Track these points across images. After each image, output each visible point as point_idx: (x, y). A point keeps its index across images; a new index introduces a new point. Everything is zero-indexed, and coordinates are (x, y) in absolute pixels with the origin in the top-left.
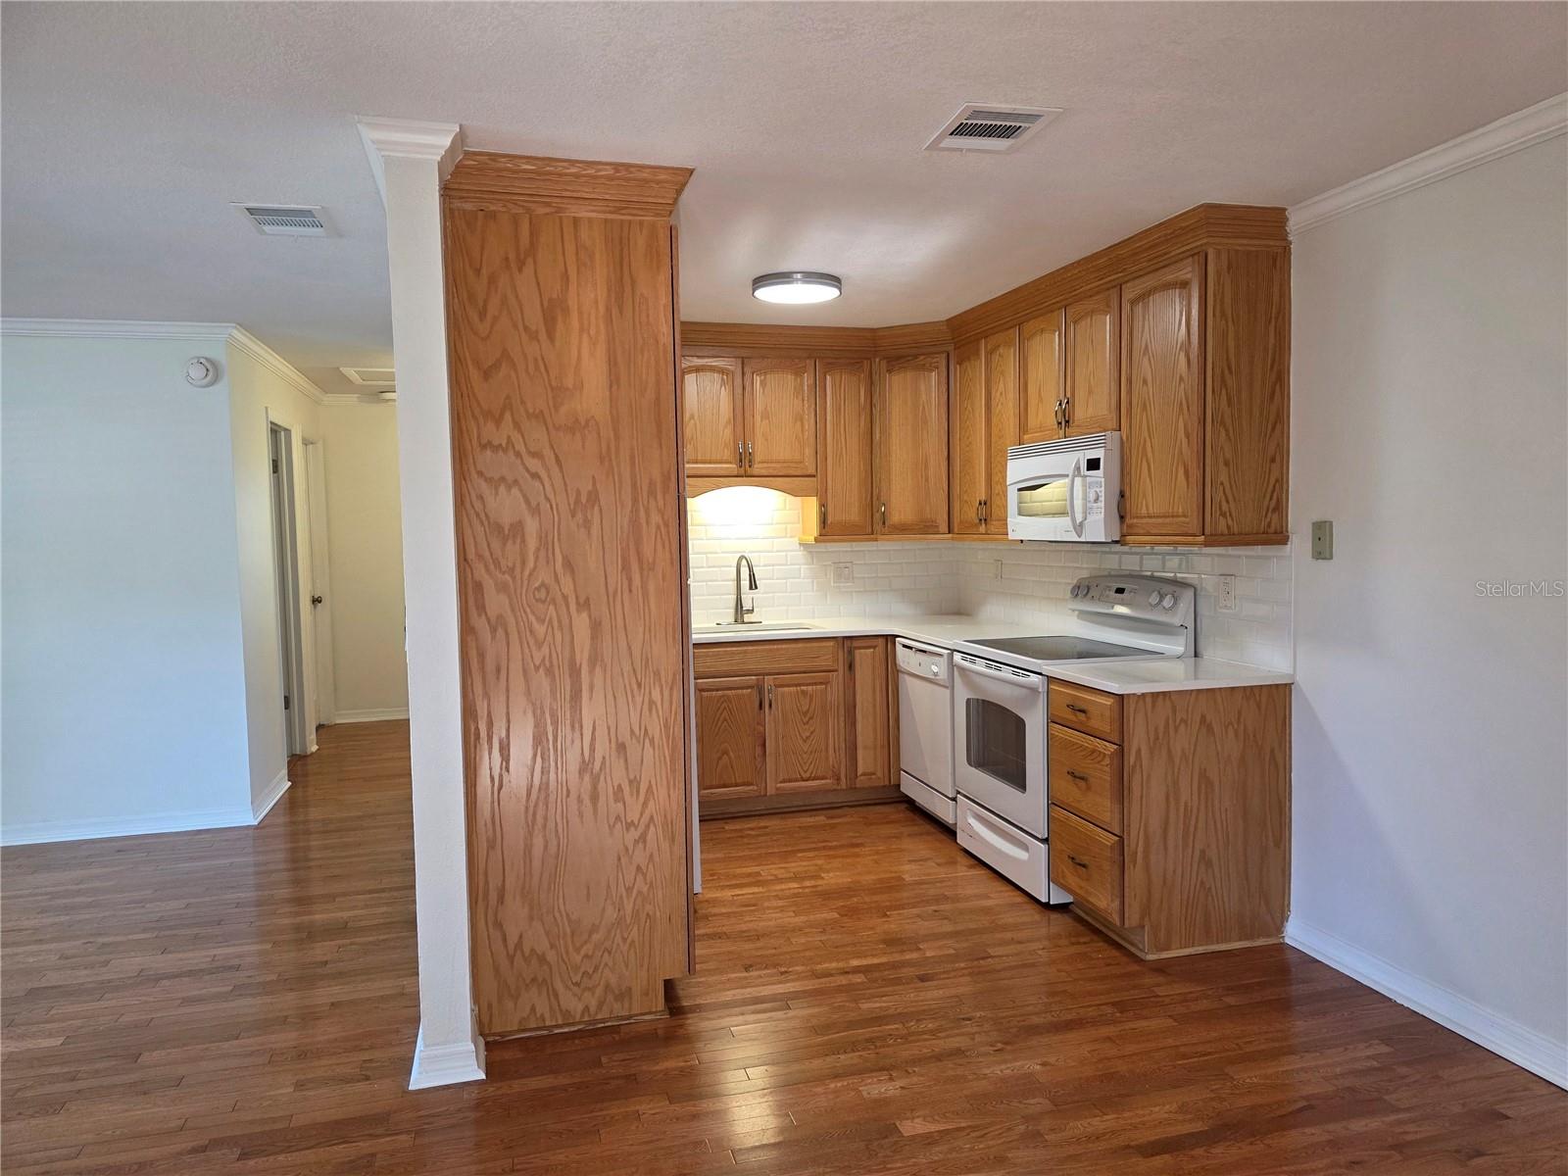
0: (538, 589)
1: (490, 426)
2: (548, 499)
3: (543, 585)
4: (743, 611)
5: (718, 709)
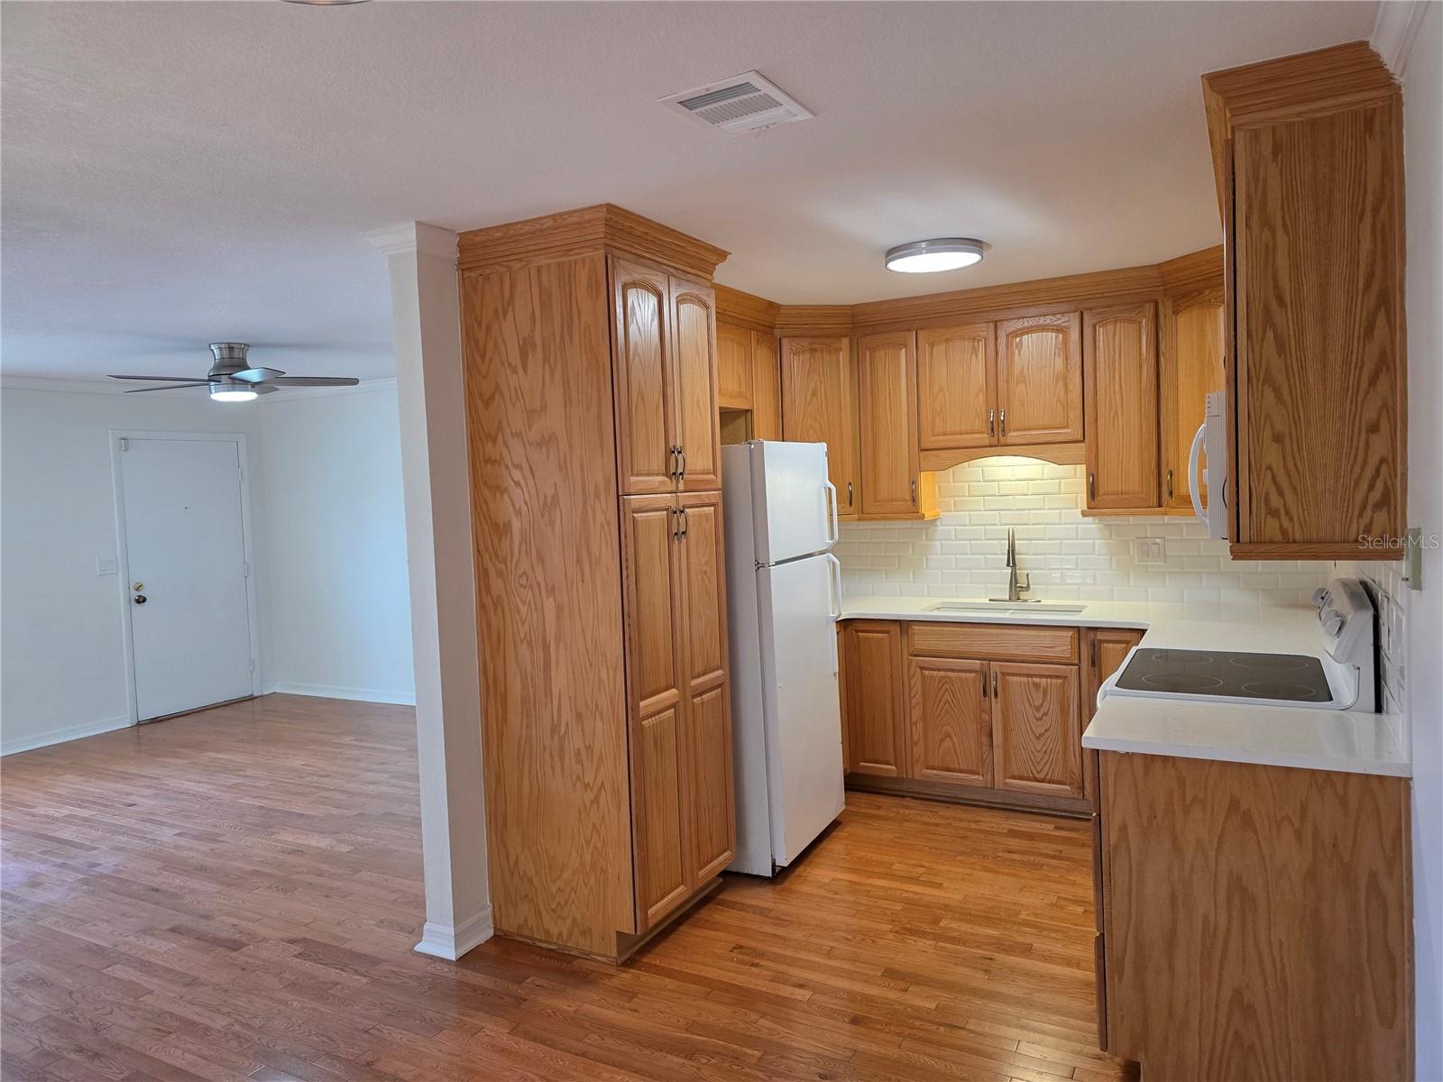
0: (521, 576)
1: (490, 444)
2: (525, 502)
3: (524, 573)
4: (1017, 588)
5: (940, 690)
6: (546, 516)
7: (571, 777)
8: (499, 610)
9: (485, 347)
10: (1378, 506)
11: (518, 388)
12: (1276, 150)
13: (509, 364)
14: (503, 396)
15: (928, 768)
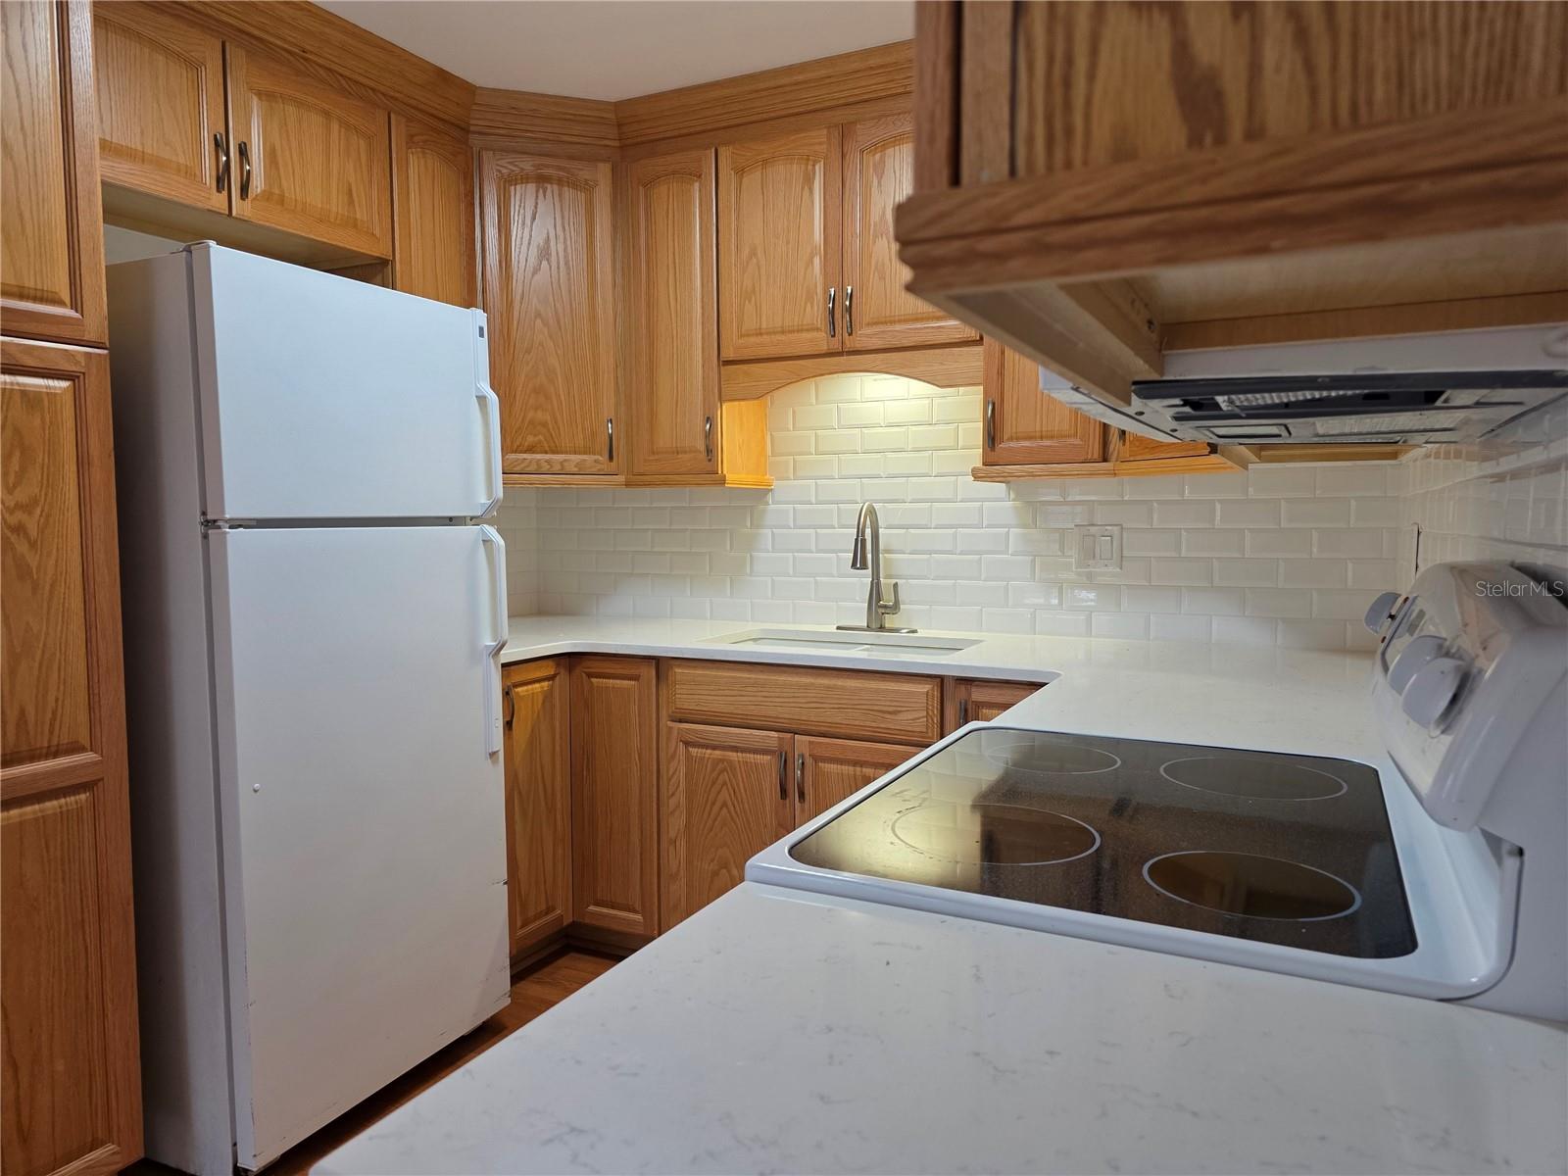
4: (881, 608)
5: (714, 783)
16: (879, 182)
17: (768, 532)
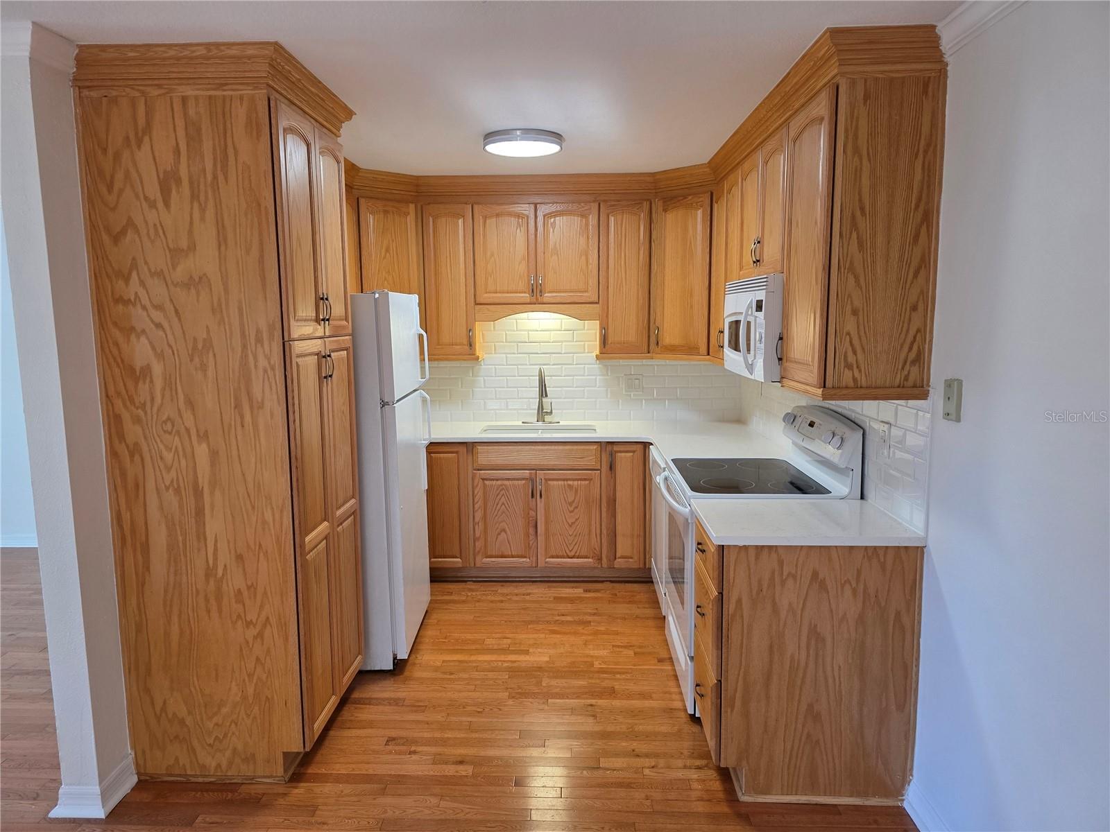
0: (165, 422)
1: (121, 283)
2: (170, 346)
3: (169, 419)
4: (542, 413)
5: (497, 496)
6: (197, 360)
7: (231, 617)
8: (137, 458)
9: (112, 177)
10: (913, 362)
11: (158, 225)
12: (866, 97)
13: (146, 198)
14: (137, 231)
15: (486, 557)
16: (553, 231)
17: (482, 378)
